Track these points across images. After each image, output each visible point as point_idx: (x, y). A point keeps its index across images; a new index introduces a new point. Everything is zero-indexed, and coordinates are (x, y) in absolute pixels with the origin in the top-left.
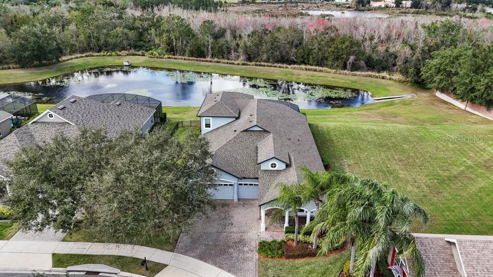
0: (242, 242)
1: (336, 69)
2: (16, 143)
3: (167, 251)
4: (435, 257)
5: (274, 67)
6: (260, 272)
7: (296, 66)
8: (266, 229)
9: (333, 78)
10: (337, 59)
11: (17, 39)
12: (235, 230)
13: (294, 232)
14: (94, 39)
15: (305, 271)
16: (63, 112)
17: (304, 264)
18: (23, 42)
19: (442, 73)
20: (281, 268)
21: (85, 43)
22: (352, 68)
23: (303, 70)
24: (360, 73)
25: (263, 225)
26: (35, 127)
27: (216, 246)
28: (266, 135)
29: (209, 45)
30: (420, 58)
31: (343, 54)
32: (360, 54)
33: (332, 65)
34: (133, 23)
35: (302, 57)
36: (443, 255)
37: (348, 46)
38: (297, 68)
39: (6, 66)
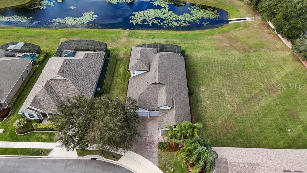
0: (151, 142)
2: (46, 94)
6: (159, 159)
8: (162, 135)
12: (148, 135)
16: (63, 74)
20: (167, 156)
26: (51, 82)
27: (141, 145)
28: (162, 86)
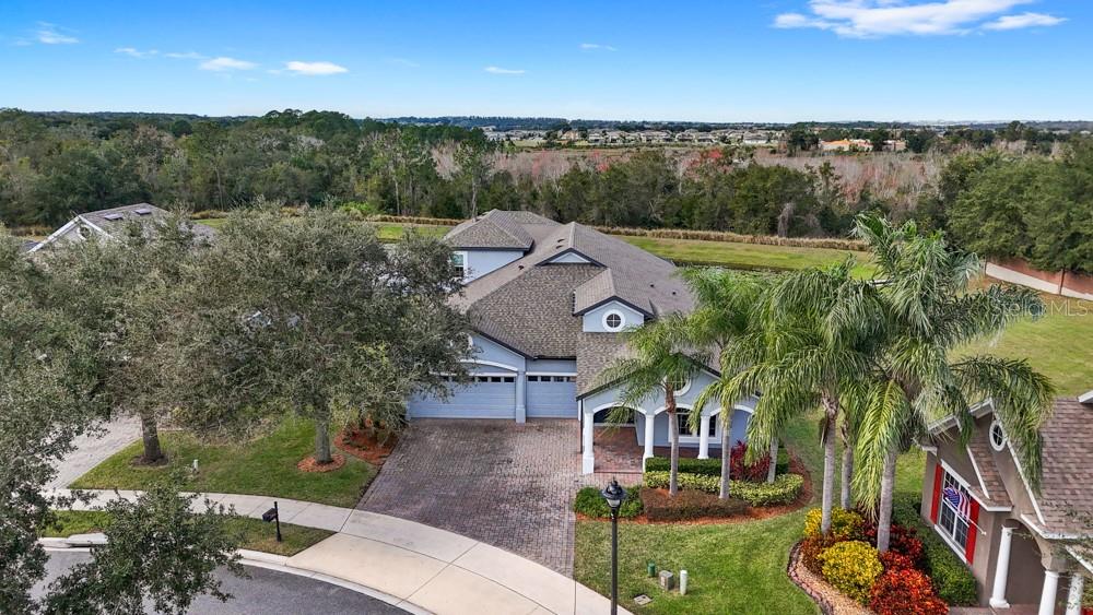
0: (533, 492)
1: (753, 233)
3: (339, 506)
4: (1058, 439)
5: (615, 233)
6: (579, 546)
7: (663, 230)
8: (596, 468)
9: (748, 250)
10: (754, 212)
11: (53, 170)
12: (516, 471)
13: (667, 468)
14: (222, 184)
15: (701, 544)
17: (697, 532)
18: (65, 176)
19: (996, 214)
20: (636, 538)
21: (204, 195)
22: (789, 231)
23: (679, 238)
24: (807, 240)
25: (588, 459)
27: (465, 498)
28: (593, 270)
29: (472, 194)
30: (942, 198)
31: (767, 201)
32: (805, 203)
33: (745, 225)
34: (311, 159)
35: (677, 215)
36: (1080, 435)
37: (778, 182)
38: (667, 234)
39: (22, 229)
